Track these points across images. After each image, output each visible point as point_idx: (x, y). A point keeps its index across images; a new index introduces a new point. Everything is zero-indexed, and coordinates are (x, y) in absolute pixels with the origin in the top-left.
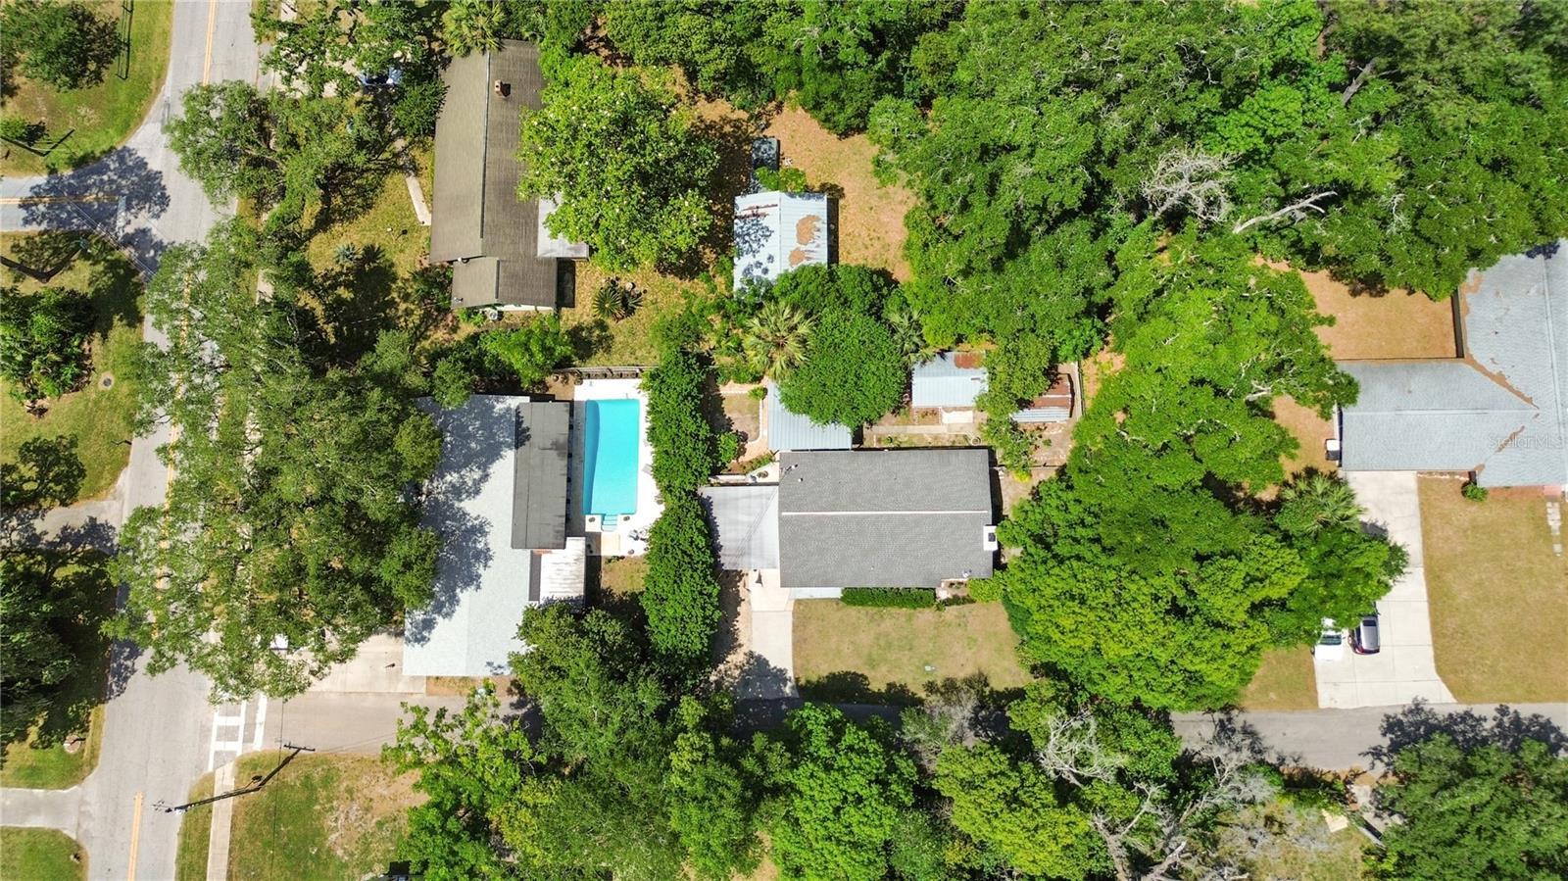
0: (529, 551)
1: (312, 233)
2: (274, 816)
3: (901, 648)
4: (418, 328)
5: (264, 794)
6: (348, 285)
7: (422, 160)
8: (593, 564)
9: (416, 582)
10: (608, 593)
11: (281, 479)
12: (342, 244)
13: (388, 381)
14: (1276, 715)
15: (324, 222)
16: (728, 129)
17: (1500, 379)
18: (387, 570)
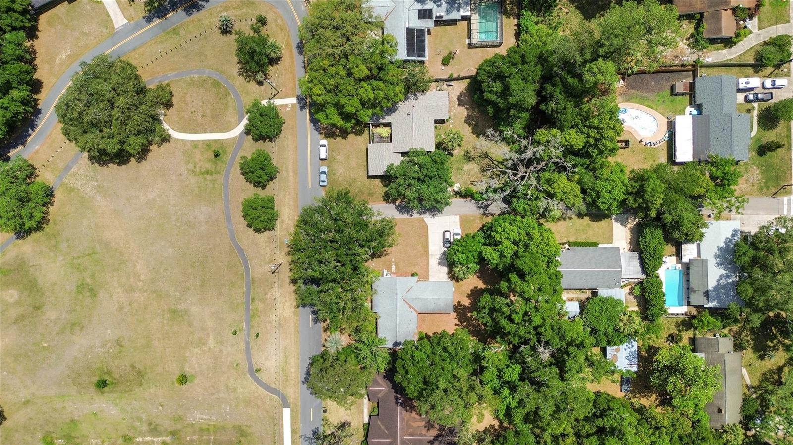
0: (702, 258)
1: (784, 366)
2: (777, 178)
3: (580, 230)
4: (743, 331)
5: (782, 184)
6: (769, 347)
7: (746, 390)
8: (679, 254)
9: (742, 249)
10: (672, 245)
11: (790, 279)
12: (773, 360)
13: (756, 310)
14: (471, 213)
15: (780, 370)
16: (638, 395)
17: (411, 307)
18: (751, 253)
